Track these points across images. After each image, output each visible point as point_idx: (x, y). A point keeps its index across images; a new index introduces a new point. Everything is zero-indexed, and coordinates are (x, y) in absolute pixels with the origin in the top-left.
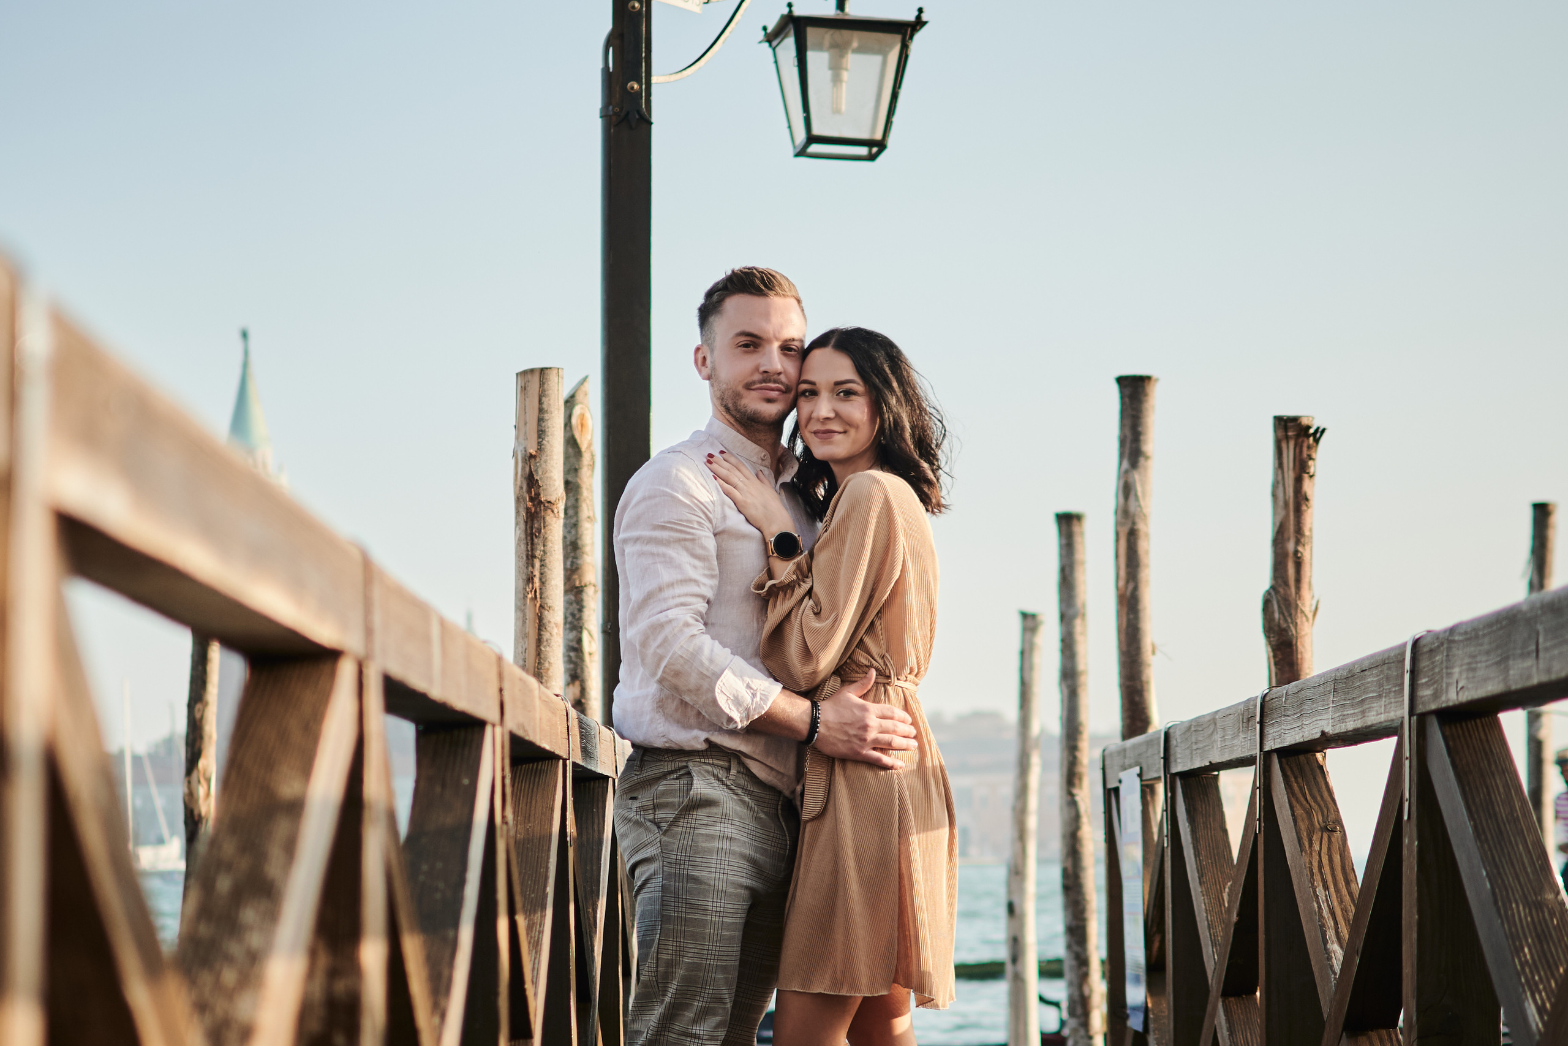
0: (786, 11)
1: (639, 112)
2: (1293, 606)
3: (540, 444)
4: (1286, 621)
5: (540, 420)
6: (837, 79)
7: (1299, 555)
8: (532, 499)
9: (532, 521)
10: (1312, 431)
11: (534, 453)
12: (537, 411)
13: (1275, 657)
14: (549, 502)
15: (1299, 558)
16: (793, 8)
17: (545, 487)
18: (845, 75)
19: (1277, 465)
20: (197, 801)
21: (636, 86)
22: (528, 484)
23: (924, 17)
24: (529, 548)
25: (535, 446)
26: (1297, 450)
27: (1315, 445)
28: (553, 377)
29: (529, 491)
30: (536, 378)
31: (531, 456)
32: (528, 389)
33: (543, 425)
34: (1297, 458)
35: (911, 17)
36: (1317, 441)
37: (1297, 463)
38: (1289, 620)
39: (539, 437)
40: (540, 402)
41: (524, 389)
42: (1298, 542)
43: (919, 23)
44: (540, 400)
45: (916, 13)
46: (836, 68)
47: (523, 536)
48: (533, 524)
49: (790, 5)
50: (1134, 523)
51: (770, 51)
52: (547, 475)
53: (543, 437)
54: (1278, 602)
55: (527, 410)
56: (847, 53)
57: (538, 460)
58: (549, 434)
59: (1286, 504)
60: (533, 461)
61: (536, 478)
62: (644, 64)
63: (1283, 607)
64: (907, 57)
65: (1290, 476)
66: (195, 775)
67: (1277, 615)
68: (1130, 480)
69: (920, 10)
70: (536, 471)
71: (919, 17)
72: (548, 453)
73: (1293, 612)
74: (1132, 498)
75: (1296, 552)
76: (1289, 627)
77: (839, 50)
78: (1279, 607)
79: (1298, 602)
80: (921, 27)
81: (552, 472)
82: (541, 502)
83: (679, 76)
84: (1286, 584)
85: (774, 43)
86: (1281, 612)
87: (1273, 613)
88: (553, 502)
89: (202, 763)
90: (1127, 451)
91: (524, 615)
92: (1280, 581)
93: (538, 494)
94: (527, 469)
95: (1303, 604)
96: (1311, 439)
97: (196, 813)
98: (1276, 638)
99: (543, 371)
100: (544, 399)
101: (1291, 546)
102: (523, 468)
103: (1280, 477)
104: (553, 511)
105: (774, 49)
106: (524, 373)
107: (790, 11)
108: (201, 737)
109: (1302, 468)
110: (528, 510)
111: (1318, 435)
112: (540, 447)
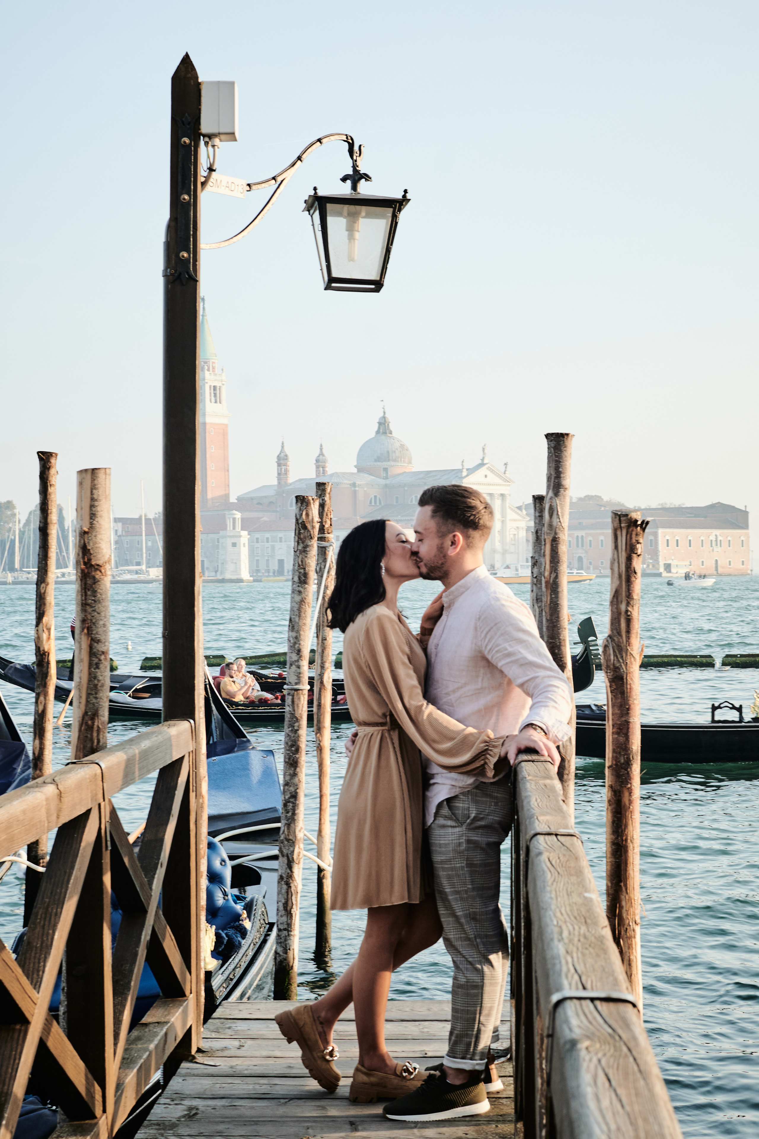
0: (312, 193)
1: (188, 273)
2: (624, 650)
3: (91, 524)
4: (619, 661)
5: (92, 506)
6: (351, 237)
7: (629, 613)
8: (85, 564)
9: (86, 578)
10: (639, 523)
11: (86, 530)
12: (89, 500)
13: (610, 687)
14: (98, 565)
15: (629, 616)
16: (317, 191)
17: (95, 554)
18: (357, 235)
19: (613, 547)
20: (42, 642)
21: (186, 255)
22: (83, 552)
23: (408, 196)
24: (83, 598)
25: (88, 526)
26: (628, 538)
27: (642, 532)
28: (101, 475)
29: (83, 558)
30: (89, 475)
31: (85, 533)
32: (84, 484)
33: (94, 509)
34: (628, 543)
35: (399, 196)
36: (644, 530)
37: (628, 547)
38: (621, 661)
39: (91, 518)
40: (92, 493)
41: (81, 484)
42: (628, 604)
43: (404, 201)
44: (92, 492)
45: (403, 193)
46: (351, 229)
47: (80, 589)
48: (86, 581)
49: (315, 189)
50: (556, 533)
51: (309, 217)
52: (97, 545)
53: (93, 518)
54: (613, 648)
55: (83, 499)
56: (358, 220)
57: (90, 535)
58: (98, 516)
59: (620, 576)
60: (86, 536)
61: (89, 548)
62: (192, 239)
63: (617, 652)
64: (396, 223)
65: (623, 556)
66: (41, 626)
67: (612, 657)
68: (554, 504)
69: (406, 191)
70: (89, 543)
71: (404, 196)
72: (98, 530)
73: (624, 655)
74: (555, 516)
75: (627, 611)
76: (621, 665)
77: (353, 217)
78: (614, 651)
79: (628, 648)
80: (406, 204)
81: (100, 543)
82: (92, 566)
83: (227, 243)
84: (619, 634)
85: (312, 212)
86: (615, 655)
87: (610, 655)
88: (101, 564)
89: (45, 619)
90: (552, 485)
91: (80, 646)
92: (615, 632)
93: (90, 560)
94: (82, 541)
95: (632, 650)
96: (639, 528)
97: (41, 649)
98: (612, 673)
99: (93, 470)
100: (94, 491)
101: (623, 607)
102: (80, 541)
103: (616, 556)
104: (101, 572)
105: (312, 216)
106: (81, 472)
107: (316, 193)
108: (45, 604)
109: (631, 550)
110: (83, 571)
111: (644, 526)
112: (92, 526)
